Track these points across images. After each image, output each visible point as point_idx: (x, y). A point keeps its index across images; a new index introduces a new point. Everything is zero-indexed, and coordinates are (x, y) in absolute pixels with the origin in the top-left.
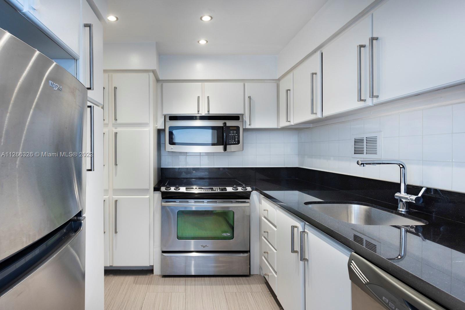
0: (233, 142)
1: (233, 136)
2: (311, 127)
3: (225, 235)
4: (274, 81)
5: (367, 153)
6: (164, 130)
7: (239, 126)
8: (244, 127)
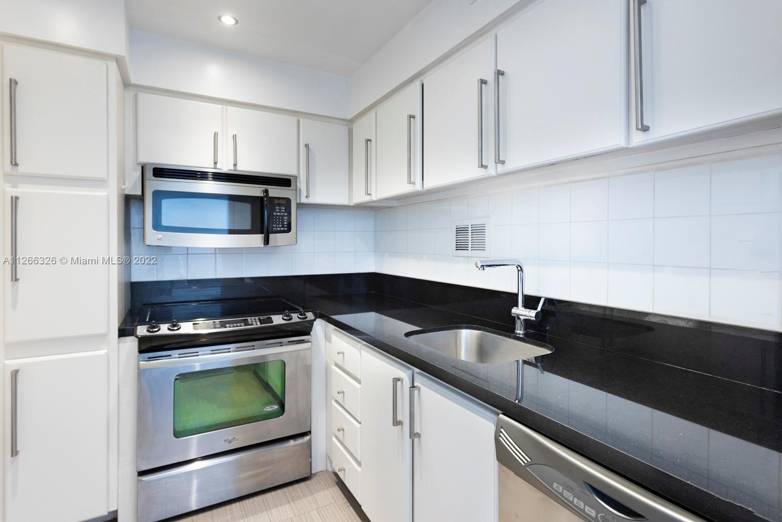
0: (279, 227)
1: (280, 216)
2: (395, 206)
3: (269, 409)
4: (344, 123)
5: (472, 248)
6: (141, 198)
7: (290, 198)
8: (298, 202)
